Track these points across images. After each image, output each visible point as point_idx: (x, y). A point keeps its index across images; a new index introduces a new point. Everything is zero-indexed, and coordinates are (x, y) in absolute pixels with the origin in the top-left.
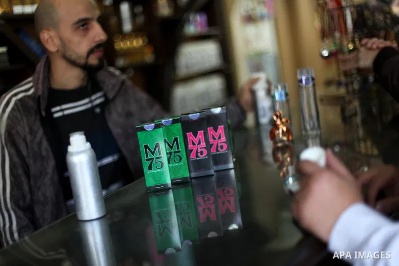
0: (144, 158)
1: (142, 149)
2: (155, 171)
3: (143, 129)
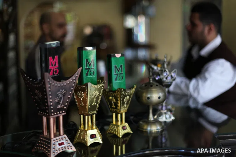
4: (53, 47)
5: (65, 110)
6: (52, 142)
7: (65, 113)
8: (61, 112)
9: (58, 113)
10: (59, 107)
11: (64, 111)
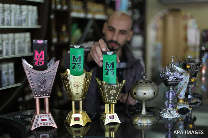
0: (71, 62)
1: (71, 58)
2: (76, 70)
3: (73, 47)
4: (39, 44)
5: (48, 93)
6: (36, 117)
7: (49, 97)
8: (45, 95)
9: (42, 95)
10: (42, 90)
11: (47, 95)
